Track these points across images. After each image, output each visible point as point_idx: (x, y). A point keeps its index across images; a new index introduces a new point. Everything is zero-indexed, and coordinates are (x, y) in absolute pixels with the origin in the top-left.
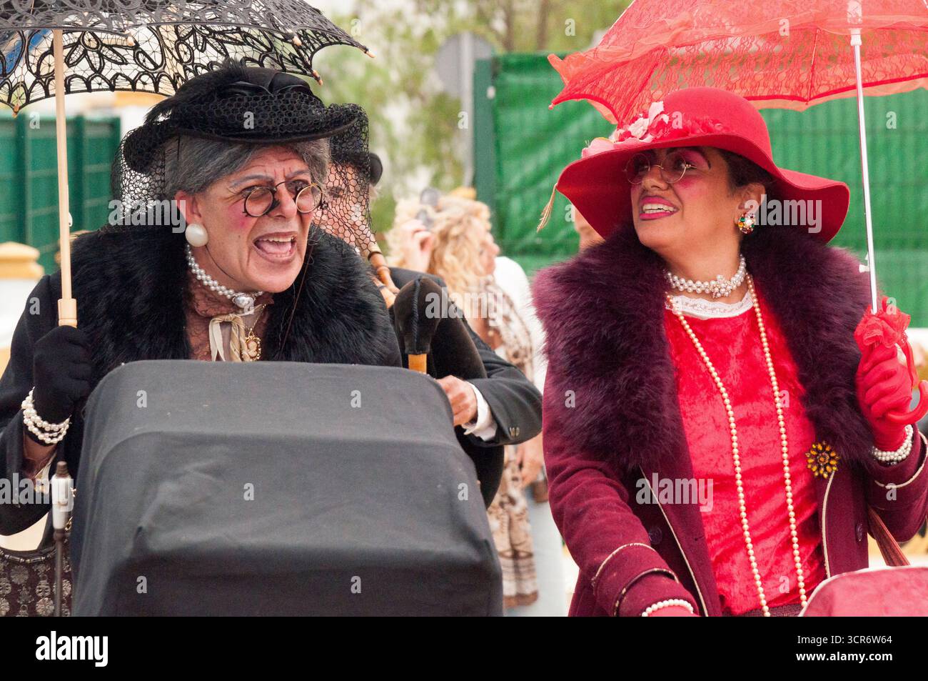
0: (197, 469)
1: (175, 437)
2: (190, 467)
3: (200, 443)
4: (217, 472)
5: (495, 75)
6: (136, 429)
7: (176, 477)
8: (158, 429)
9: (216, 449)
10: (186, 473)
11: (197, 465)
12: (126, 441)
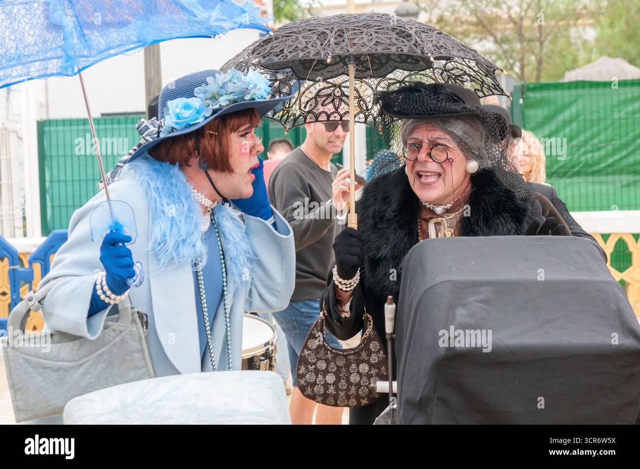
0: (476, 301)
1: (461, 283)
2: (471, 299)
3: (475, 285)
4: (485, 302)
5: (523, 93)
6: (437, 278)
7: (464, 306)
8: (451, 279)
9: (483, 289)
10: (470, 303)
11: (475, 298)
12: (433, 286)
